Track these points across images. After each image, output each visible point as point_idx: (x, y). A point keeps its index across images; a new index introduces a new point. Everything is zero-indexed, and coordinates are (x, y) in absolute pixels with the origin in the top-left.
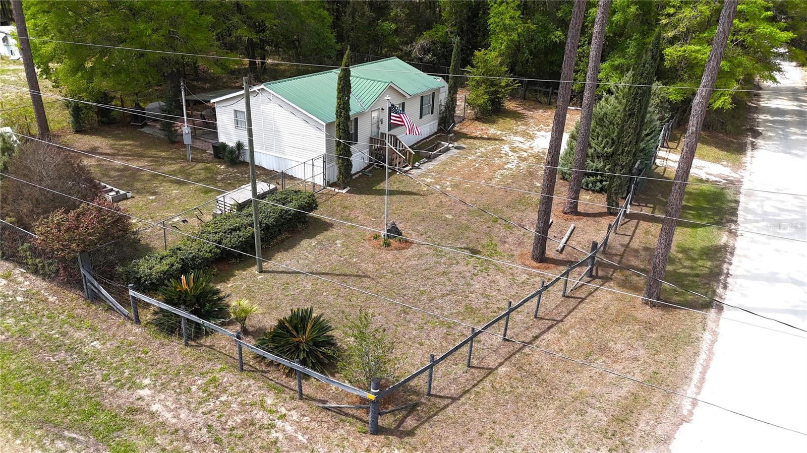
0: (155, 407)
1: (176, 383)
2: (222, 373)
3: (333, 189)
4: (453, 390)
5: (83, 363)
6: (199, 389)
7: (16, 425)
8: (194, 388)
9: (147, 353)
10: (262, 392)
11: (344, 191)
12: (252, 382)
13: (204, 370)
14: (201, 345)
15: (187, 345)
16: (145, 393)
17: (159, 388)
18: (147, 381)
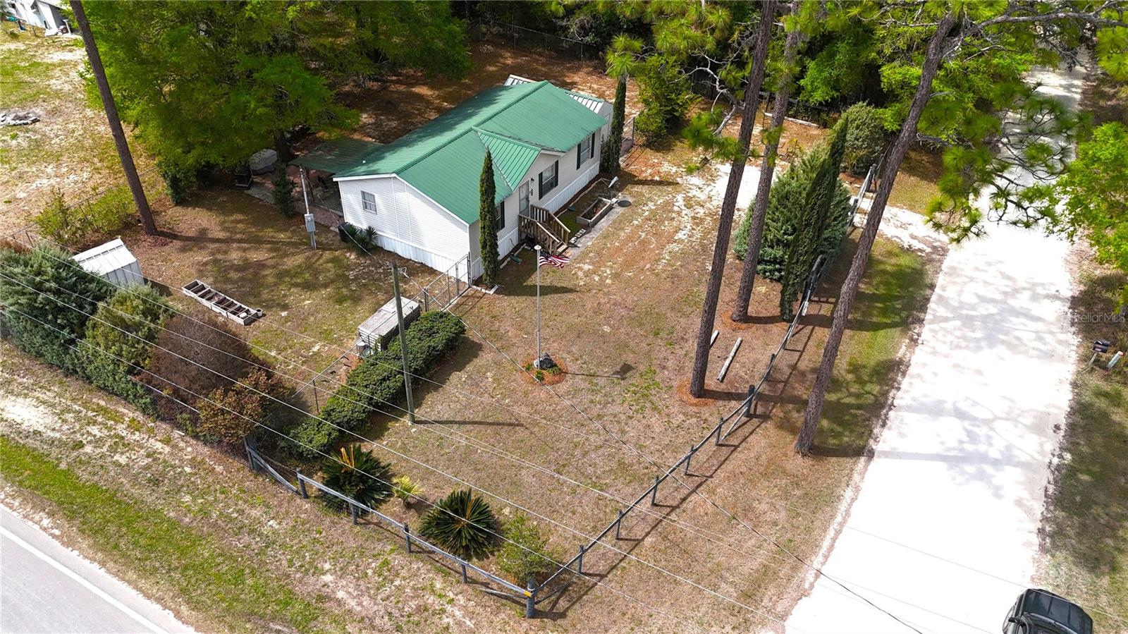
0: (340, 594)
1: (354, 567)
2: (393, 555)
3: (479, 289)
4: (602, 567)
5: (267, 547)
6: (374, 573)
7: (228, 619)
8: (370, 572)
9: (321, 533)
10: (431, 575)
11: (491, 292)
12: (421, 564)
13: (376, 552)
14: (370, 523)
15: (356, 523)
16: (328, 578)
17: (339, 573)
18: (327, 566)
